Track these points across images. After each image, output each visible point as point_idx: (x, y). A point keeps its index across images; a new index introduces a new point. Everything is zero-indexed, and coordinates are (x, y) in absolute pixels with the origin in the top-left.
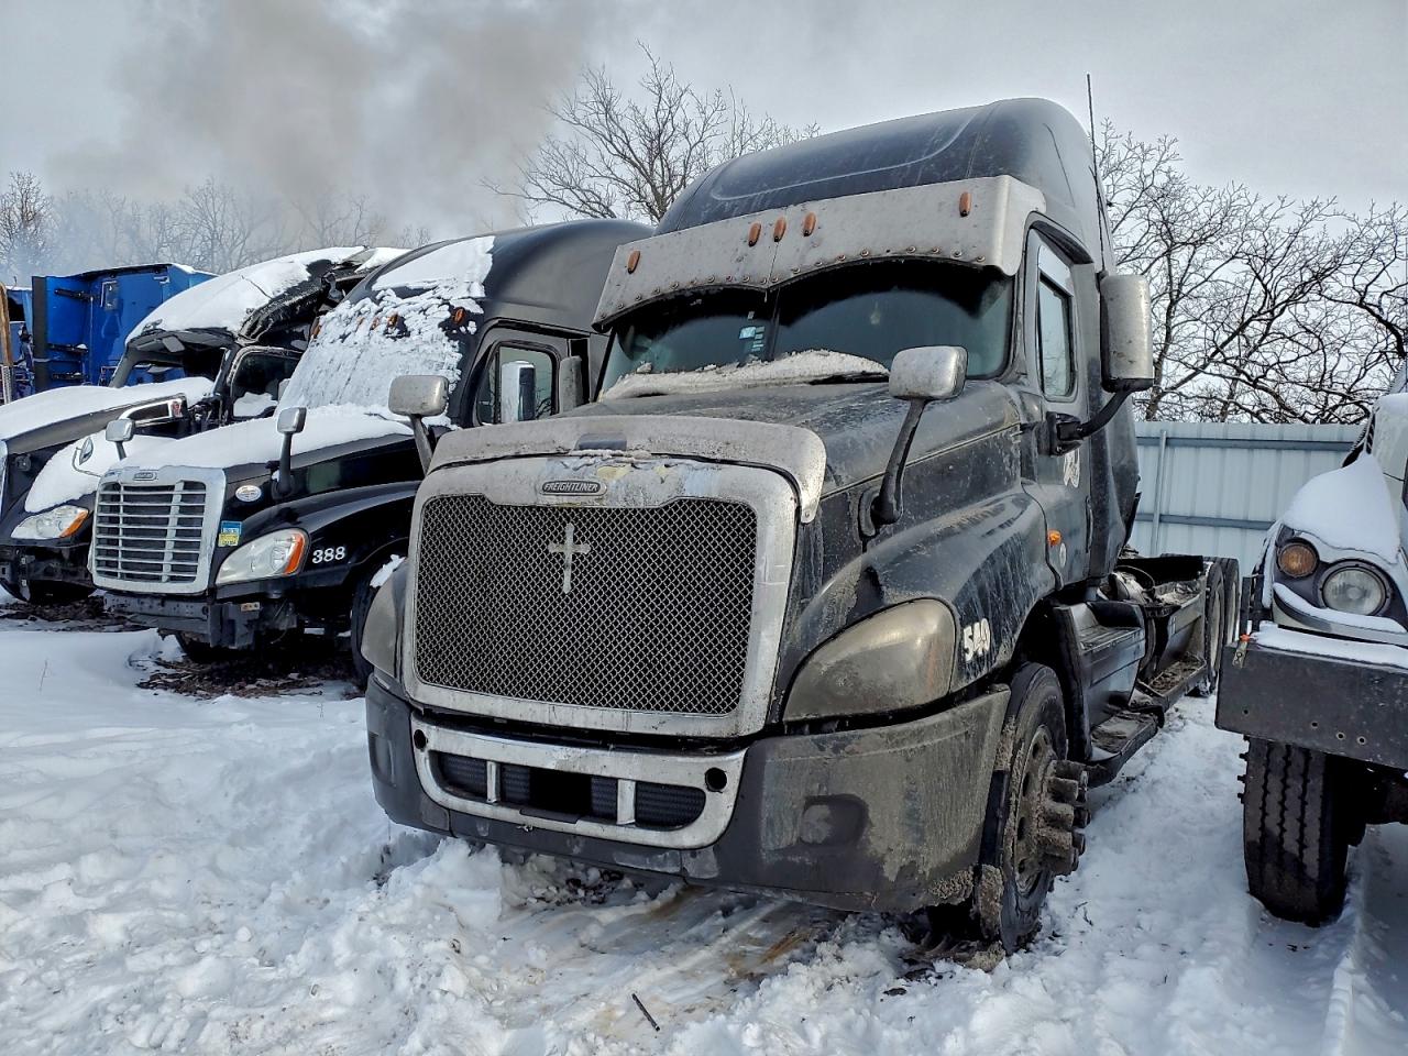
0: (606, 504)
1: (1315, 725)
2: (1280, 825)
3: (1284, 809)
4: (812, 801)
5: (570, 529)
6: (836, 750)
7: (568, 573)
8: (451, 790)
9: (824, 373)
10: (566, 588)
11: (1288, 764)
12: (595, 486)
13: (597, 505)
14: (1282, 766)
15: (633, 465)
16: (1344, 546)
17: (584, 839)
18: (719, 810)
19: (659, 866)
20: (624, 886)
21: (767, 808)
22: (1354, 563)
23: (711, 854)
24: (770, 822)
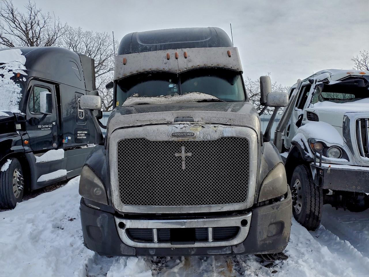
0: (197, 140)
1: (348, 185)
2: (315, 209)
3: (315, 205)
4: (271, 224)
5: (183, 148)
6: (277, 208)
7: (183, 163)
8: (137, 241)
9: (201, 99)
10: (184, 167)
11: (315, 194)
12: (192, 134)
13: (193, 140)
14: (314, 195)
15: (203, 127)
16: (332, 143)
17: (196, 249)
18: (245, 231)
19: (224, 252)
20: (169, 259)
21: (259, 229)
22: (334, 147)
23: (242, 245)
24: (260, 233)
